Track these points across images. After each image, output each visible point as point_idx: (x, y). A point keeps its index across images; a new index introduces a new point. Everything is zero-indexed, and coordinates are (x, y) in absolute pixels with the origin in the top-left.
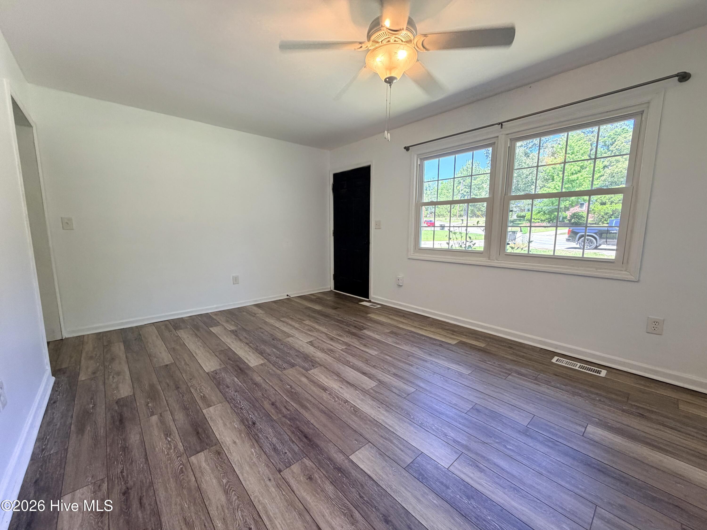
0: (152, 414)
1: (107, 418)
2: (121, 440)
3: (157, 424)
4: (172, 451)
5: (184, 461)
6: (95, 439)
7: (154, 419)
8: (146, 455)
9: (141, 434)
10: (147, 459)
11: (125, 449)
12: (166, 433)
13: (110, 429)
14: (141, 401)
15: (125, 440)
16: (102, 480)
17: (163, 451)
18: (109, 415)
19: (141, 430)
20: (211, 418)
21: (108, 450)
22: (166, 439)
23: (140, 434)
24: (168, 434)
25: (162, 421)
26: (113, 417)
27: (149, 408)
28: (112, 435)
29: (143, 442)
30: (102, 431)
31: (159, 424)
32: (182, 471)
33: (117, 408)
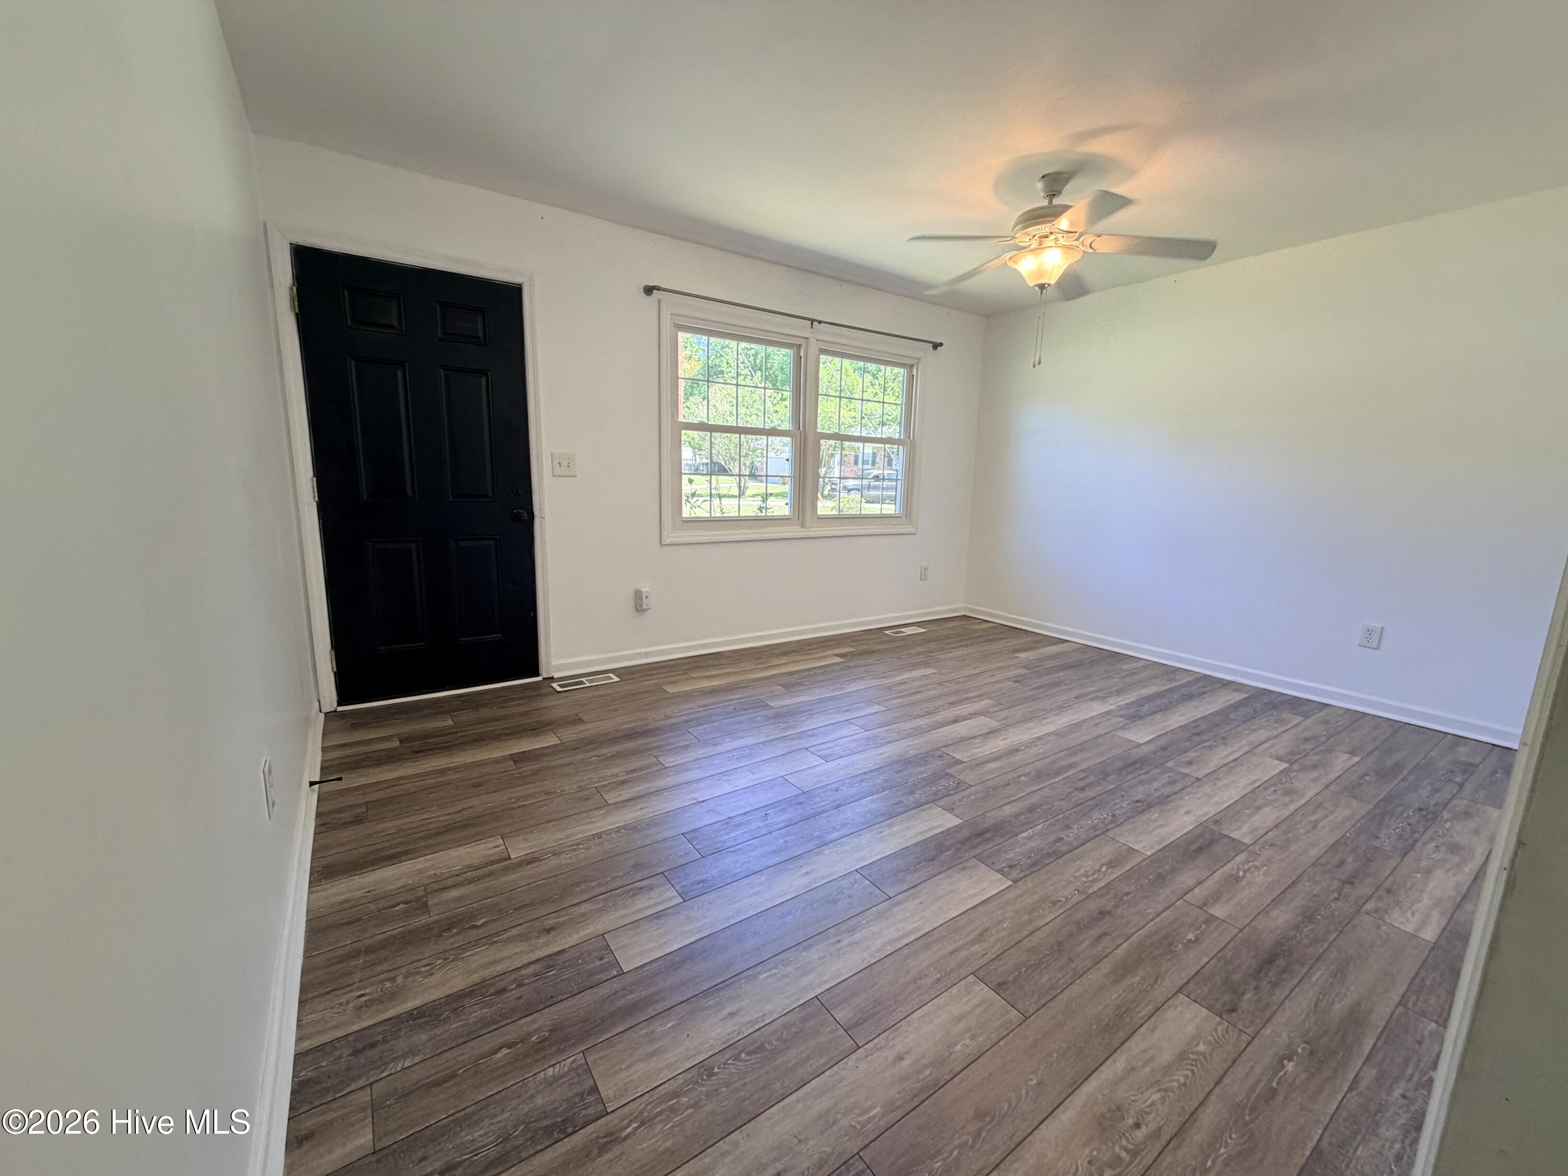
0: (1211, 919)
1: (1287, 991)
2: (1302, 931)
3: (1227, 901)
4: (1257, 864)
5: (1257, 847)
6: (1340, 973)
7: (1219, 911)
8: (1289, 887)
9: (1265, 911)
10: (1294, 883)
11: (1309, 917)
12: (1234, 882)
13: (1303, 965)
14: (1193, 961)
15: (1297, 927)
16: (1368, 913)
17: (1265, 873)
18: (1279, 994)
19: (1260, 917)
20: (1159, 843)
21: (1334, 936)
22: (1244, 877)
23: (1267, 913)
24: (1234, 880)
25: (1216, 897)
26: (1275, 985)
27: (1202, 933)
28: (1307, 951)
29: (1276, 901)
30: (1318, 974)
31: (1224, 899)
32: (1272, 845)
33: (1248, 996)
